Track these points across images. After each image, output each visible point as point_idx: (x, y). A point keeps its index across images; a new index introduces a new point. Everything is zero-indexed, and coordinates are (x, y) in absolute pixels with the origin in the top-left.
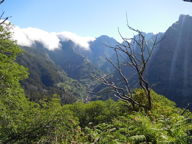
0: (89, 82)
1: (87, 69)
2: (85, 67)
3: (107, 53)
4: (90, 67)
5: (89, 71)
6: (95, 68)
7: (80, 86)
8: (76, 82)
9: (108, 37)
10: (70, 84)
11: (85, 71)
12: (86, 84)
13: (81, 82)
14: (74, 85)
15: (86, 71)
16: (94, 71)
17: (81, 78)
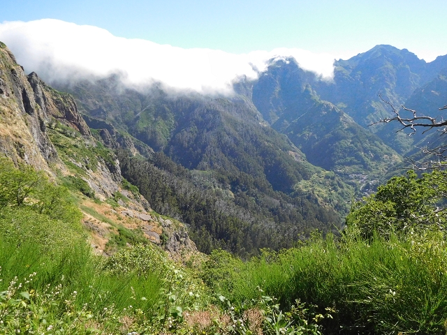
0: (358, 173)
1: (351, 143)
2: (344, 138)
3: (391, 92)
4: (357, 137)
5: (356, 146)
6: (367, 137)
7: (342, 187)
8: (333, 178)
9: (395, 48)
10: (321, 181)
11: (346, 148)
12: (352, 179)
13: (340, 174)
14: (332, 186)
15: (349, 148)
16: (367, 145)
17: (339, 164)
